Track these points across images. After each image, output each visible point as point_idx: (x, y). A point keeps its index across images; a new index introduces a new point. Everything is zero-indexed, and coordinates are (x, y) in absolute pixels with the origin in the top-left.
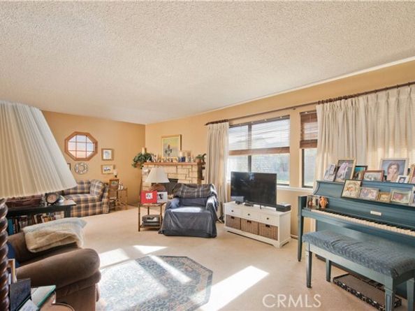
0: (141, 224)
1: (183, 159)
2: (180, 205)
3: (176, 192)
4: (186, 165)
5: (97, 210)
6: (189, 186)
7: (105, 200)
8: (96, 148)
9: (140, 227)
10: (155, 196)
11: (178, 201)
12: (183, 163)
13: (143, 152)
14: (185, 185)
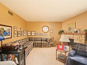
0: (57, 57)
1: (77, 32)
2: (76, 54)
3: (74, 47)
4: (78, 34)
5: (48, 46)
6: (81, 44)
7: (50, 44)
8: (49, 29)
9: (57, 58)
10: (63, 47)
11: (75, 52)
12: (77, 33)
13: (61, 30)
14: (79, 44)
